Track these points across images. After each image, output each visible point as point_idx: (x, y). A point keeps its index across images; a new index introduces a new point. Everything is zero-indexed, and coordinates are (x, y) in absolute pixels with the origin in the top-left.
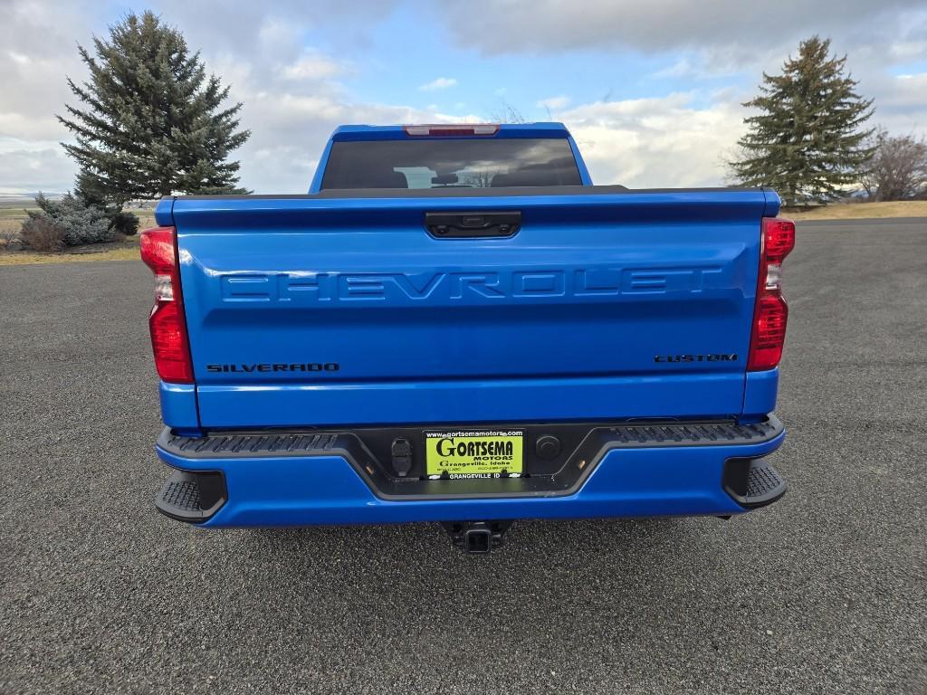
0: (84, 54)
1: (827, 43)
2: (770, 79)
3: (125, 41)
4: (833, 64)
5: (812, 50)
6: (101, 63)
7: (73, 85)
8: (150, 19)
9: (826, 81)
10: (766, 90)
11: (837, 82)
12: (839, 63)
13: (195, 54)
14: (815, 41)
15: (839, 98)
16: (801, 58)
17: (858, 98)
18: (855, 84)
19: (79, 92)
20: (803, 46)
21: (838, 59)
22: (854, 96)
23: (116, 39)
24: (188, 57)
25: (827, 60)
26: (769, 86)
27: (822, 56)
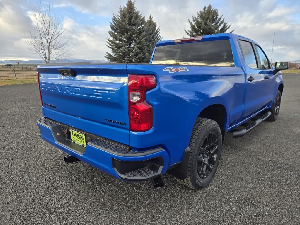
0: (189, 21)
3: (201, 15)
6: (193, 23)
7: (185, 31)
8: (210, 7)
13: (221, 16)
19: (187, 32)
23: (199, 15)
24: (219, 17)
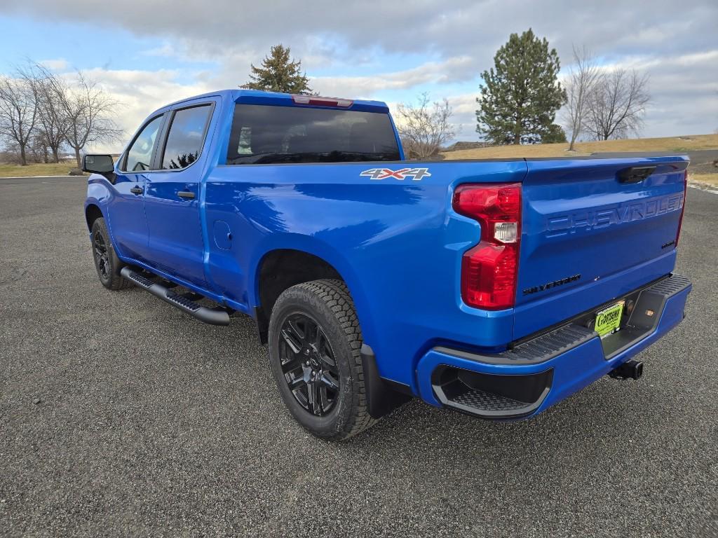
1: (288, 51)
2: (256, 71)
4: (292, 65)
5: (280, 54)
9: (291, 76)
10: (254, 79)
11: (298, 78)
12: (297, 65)
14: (280, 48)
15: (300, 89)
16: (274, 58)
17: (310, 90)
18: (307, 81)
20: (274, 50)
21: (296, 62)
22: (308, 88)
25: (289, 62)
26: (256, 76)
27: (286, 59)
